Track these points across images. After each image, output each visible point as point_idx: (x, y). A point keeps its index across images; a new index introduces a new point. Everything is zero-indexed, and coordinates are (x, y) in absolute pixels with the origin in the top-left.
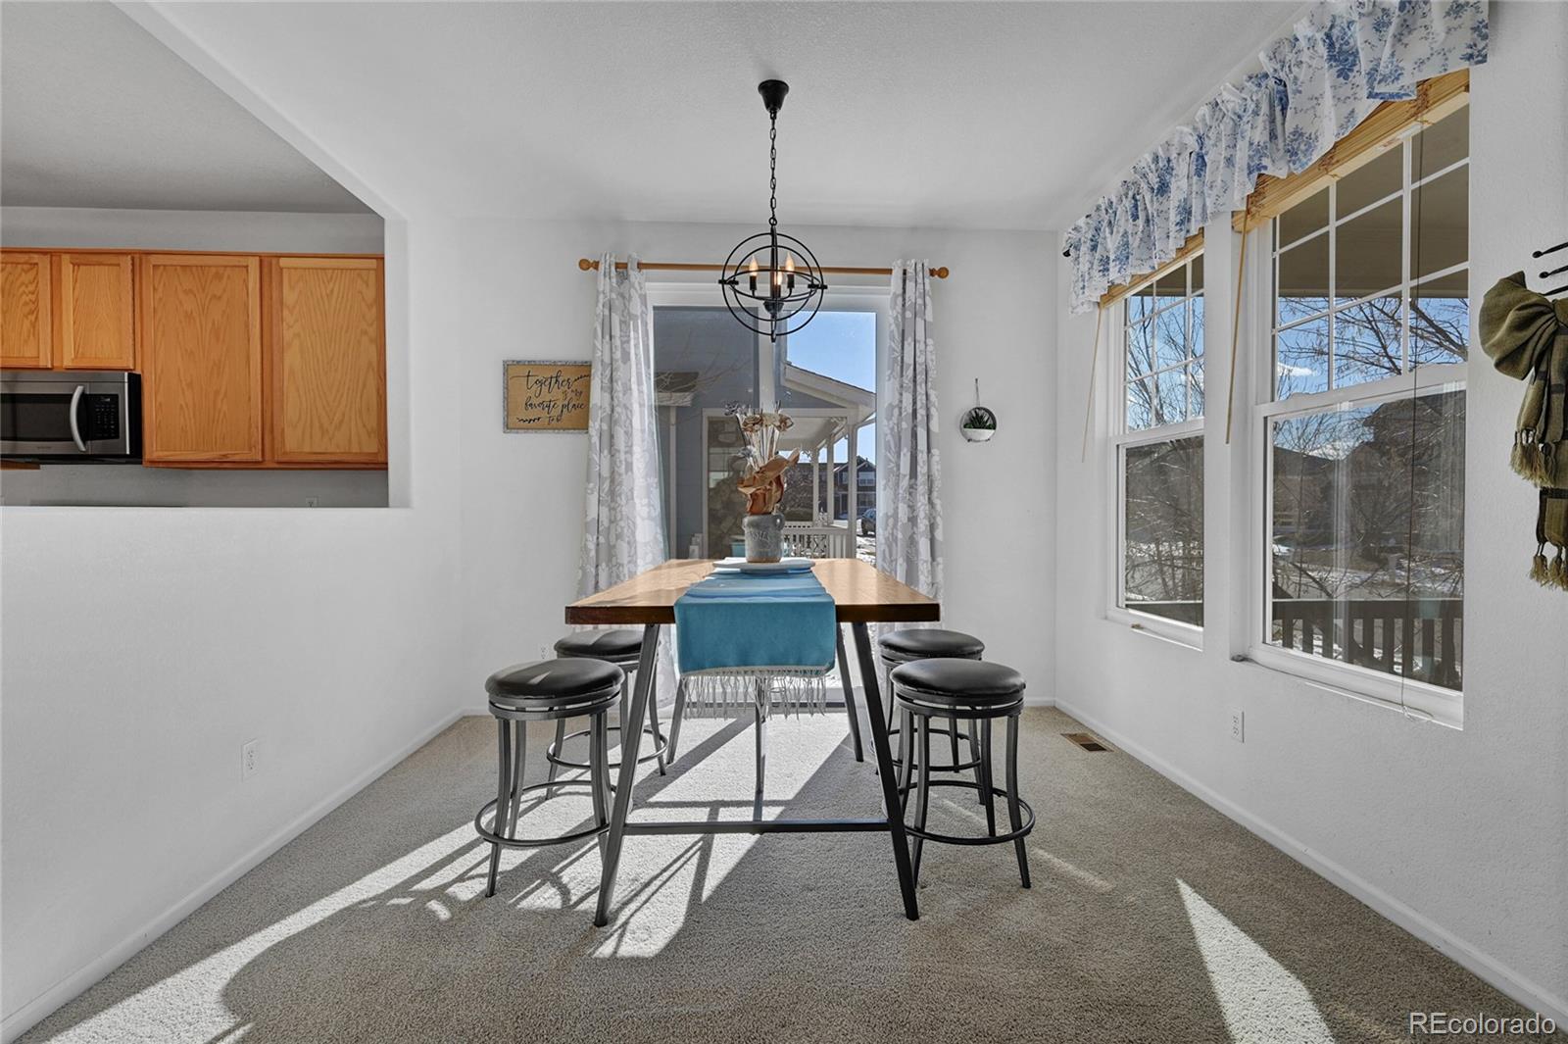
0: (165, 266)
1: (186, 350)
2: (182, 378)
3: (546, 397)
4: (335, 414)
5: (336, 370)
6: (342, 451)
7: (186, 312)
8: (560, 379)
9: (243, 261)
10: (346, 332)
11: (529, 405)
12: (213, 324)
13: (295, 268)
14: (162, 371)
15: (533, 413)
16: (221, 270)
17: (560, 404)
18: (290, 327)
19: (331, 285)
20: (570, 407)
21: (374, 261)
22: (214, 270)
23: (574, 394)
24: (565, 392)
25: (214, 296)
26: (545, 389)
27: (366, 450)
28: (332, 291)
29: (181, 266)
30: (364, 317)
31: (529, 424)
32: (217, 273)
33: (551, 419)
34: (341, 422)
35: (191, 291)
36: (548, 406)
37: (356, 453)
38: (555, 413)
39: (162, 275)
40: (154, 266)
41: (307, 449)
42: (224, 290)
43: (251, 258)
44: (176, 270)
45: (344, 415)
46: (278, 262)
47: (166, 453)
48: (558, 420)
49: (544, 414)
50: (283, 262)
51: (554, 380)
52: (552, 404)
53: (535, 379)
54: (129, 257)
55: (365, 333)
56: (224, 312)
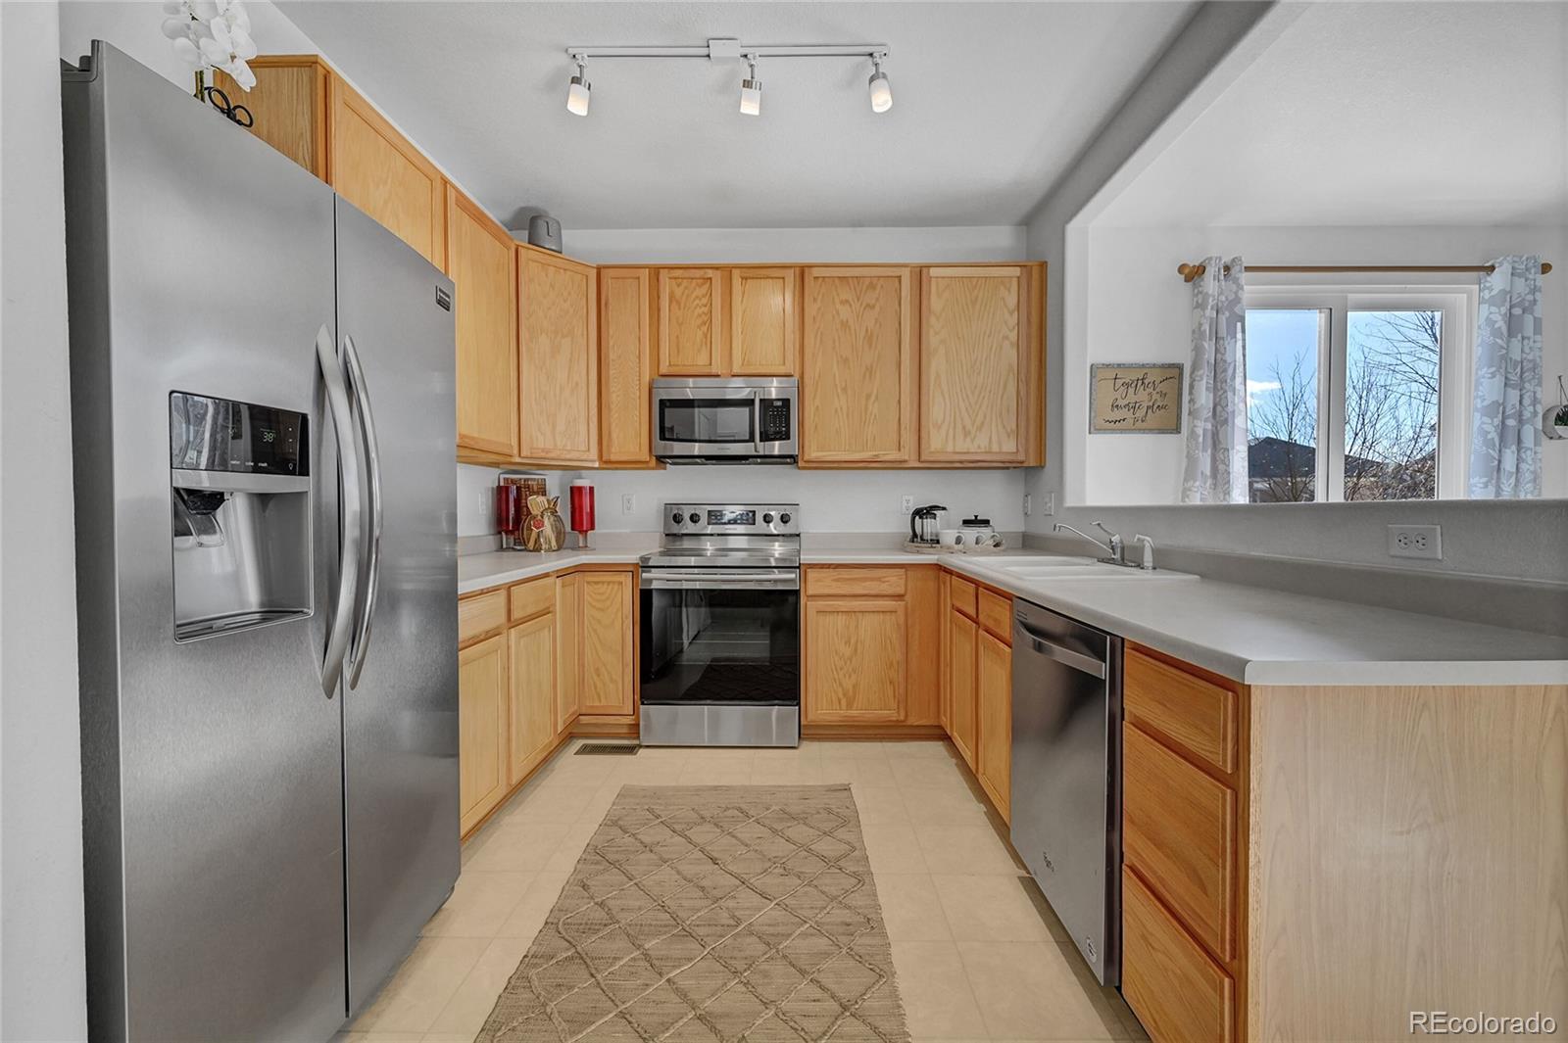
0: (824, 277)
1: (841, 357)
2: (837, 382)
3: (1131, 398)
4: (977, 415)
5: (979, 374)
6: (983, 450)
7: (842, 321)
8: (1146, 382)
9: (896, 272)
10: (989, 336)
11: (1115, 406)
12: (867, 330)
13: (943, 278)
14: (819, 376)
15: (1118, 415)
16: (875, 281)
17: (1145, 405)
18: (936, 333)
19: (976, 291)
20: (1155, 407)
21: (1018, 269)
22: (867, 281)
23: (1159, 395)
24: (1150, 394)
25: (868, 305)
26: (1131, 390)
27: (1005, 449)
28: (977, 299)
29: (839, 277)
30: (1006, 323)
31: (1115, 426)
32: (871, 283)
33: (1136, 420)
34: (983, 423)
35: (847, 301)
36: (1133, 407)
37: (996, 453)
38: (1140, 413)
39: (821, 286)
40: (815, 278)
41: (950, 449)
42: (877, 299)
43: (903, 269)
44: (834, 281)
45: (985, 417)
46: (929, 272)
47: (824, 454)
48: (1143, 421)
49: (1129, 415)
50: (933, 272)
51: (1140, 382)
52: (1137, 405)
53: (1121, 382)
54: (792, 270)
55: (1006, 338)
56: (876, 320)
